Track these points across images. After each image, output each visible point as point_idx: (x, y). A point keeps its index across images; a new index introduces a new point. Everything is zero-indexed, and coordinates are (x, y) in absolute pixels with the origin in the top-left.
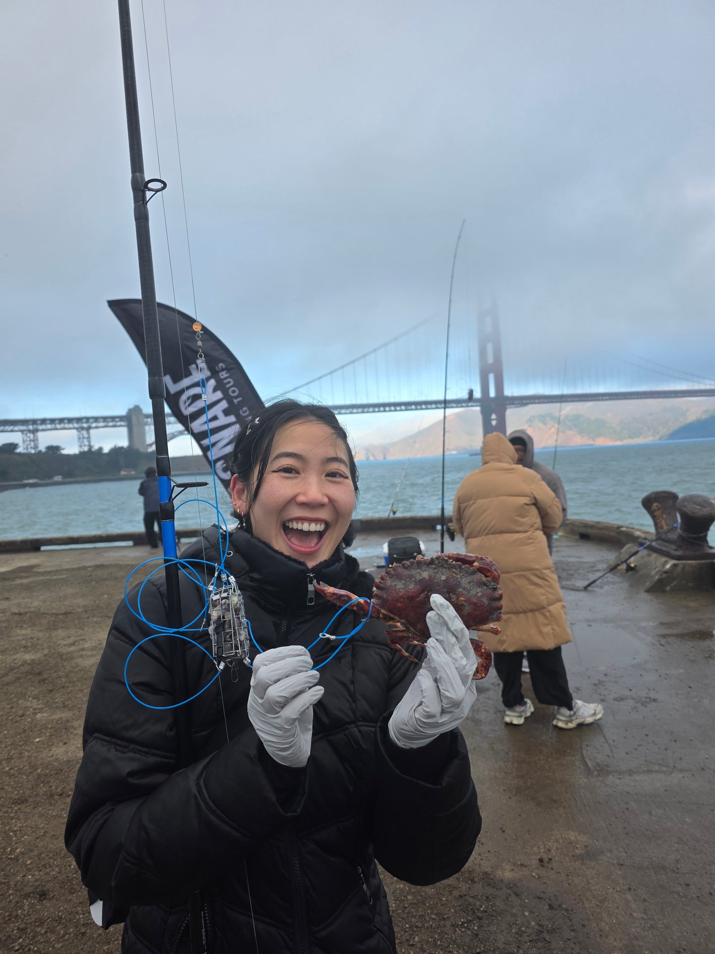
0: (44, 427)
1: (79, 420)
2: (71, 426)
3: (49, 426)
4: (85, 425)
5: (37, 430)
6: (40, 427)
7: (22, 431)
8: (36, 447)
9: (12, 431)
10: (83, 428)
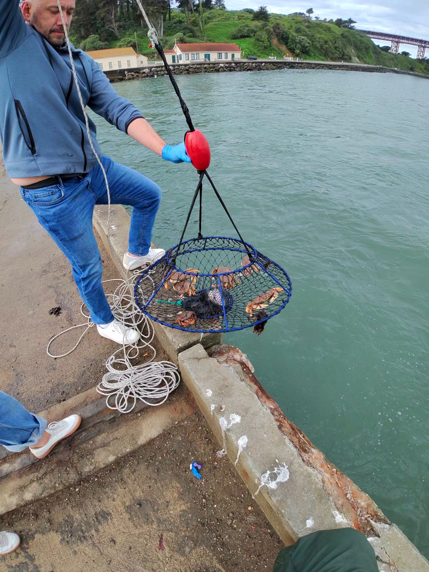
0: (403, 41)
1: (421, 41)
2: (416, 43)
3: (405, 41)
4: (423, 45)
5: (400, 42)
6: (401, 41)
7: (392, 41)
8: (396, 51)
9: (387, 40)
10: (422, 46)
